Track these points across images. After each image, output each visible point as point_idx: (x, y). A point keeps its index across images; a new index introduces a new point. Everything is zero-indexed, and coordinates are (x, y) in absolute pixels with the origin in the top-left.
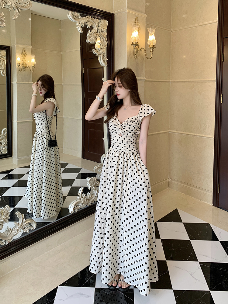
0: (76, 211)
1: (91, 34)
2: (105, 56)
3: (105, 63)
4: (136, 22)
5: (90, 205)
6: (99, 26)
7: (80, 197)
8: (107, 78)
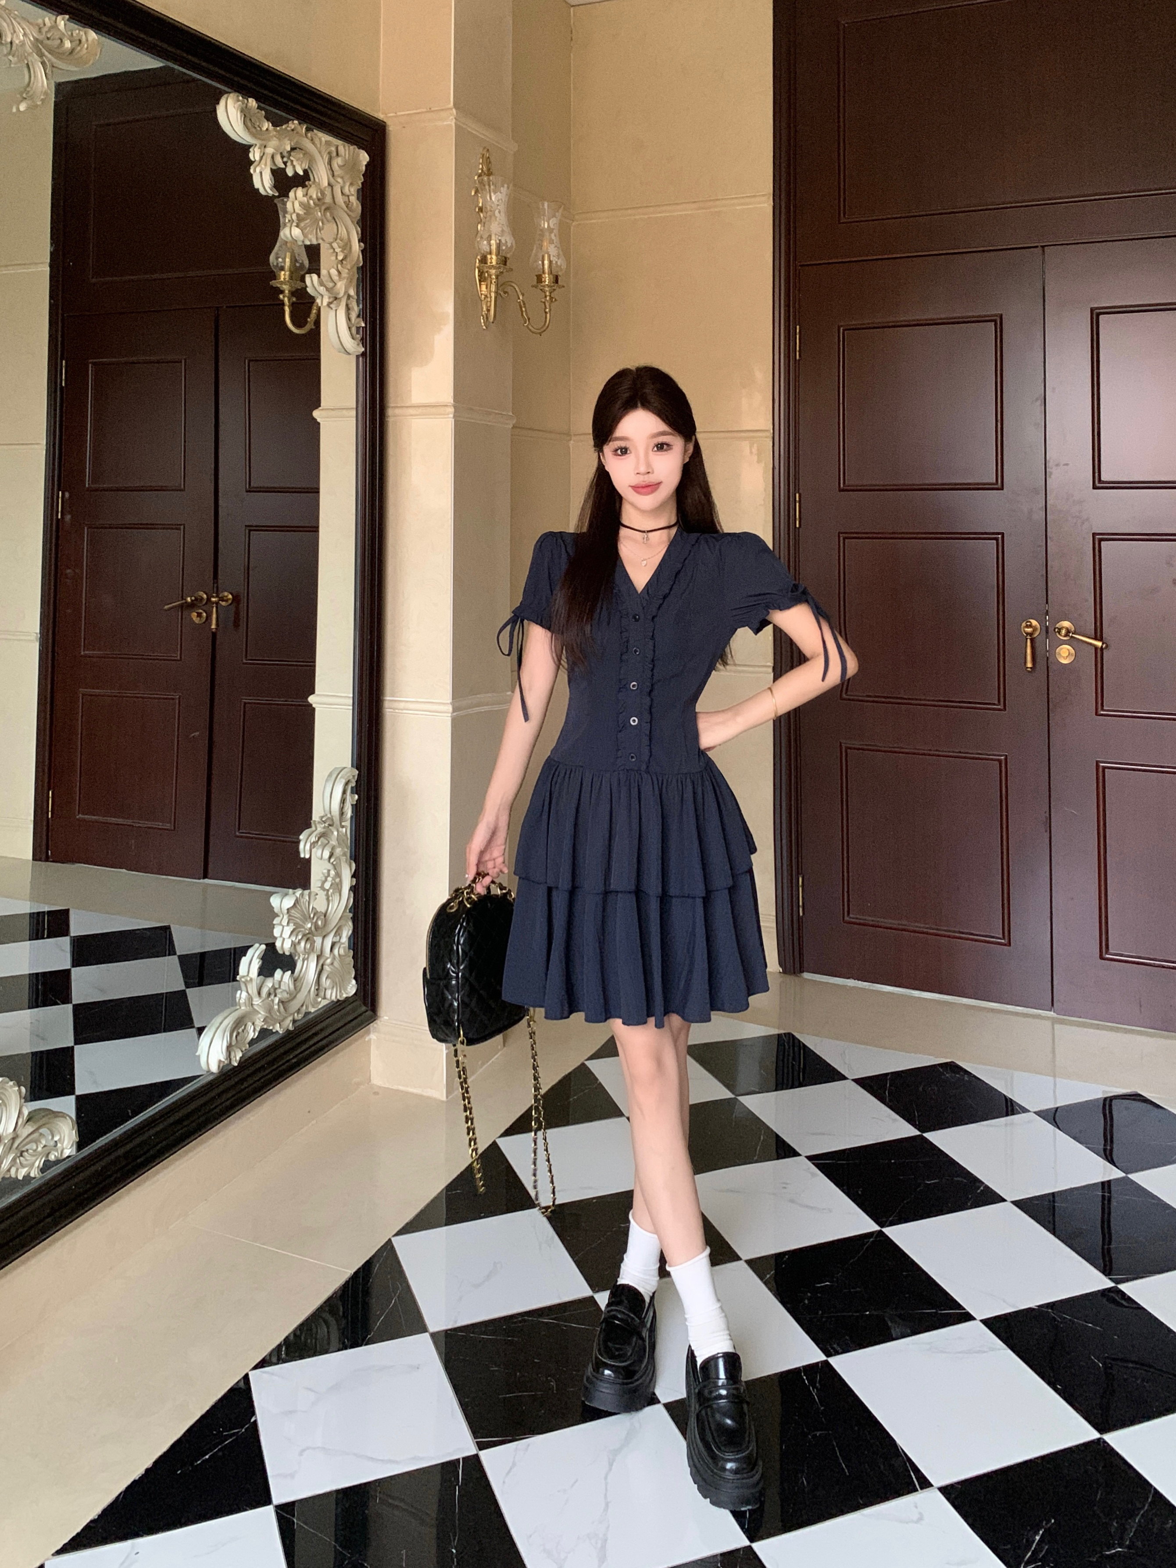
1: (305, 206)
2: (355, 309)
3: (353, 338)
4: (485, 169)
5: (291, 1028)
6: (336, 174)
7: (250, 992)
8: (360, 409)
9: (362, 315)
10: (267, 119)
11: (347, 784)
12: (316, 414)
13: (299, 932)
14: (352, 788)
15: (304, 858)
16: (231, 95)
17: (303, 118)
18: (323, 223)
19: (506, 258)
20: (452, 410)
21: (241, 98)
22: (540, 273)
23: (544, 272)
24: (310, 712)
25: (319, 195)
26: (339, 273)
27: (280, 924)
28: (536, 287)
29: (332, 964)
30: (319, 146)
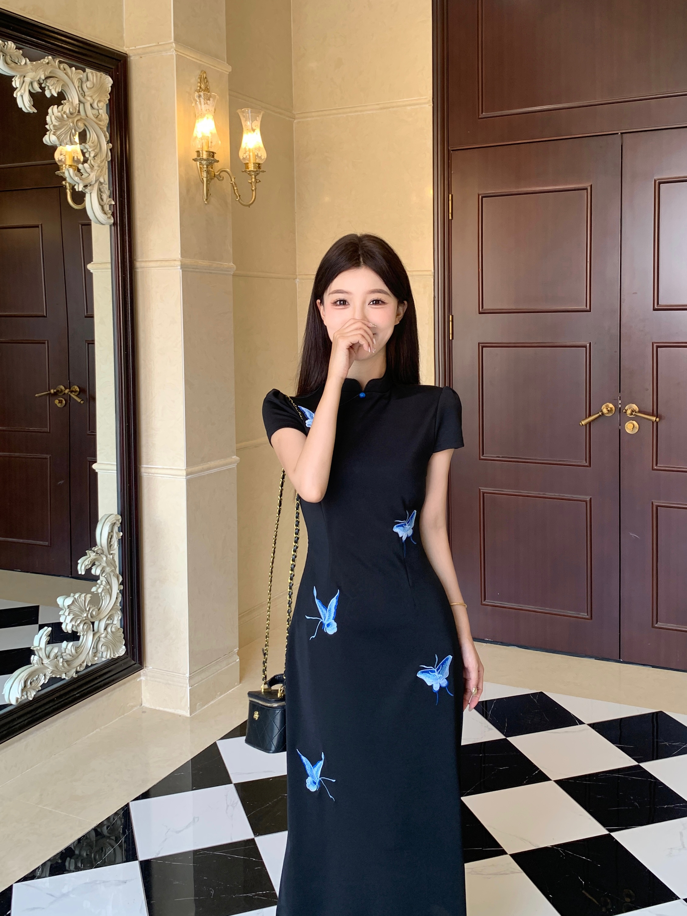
0: (31, 695)
1: (61, 119)
2: (107, 192)
3: (105, 213)
4: (203, 86)
5: (75, 676)
6: (85, 94)
7: (41, 656)
9: (113, 196)
10: (25, 56)
11: (113, 525)
12: (90, 266)
13: (78, 619)
14: (118, 527)
17: (55, 54)
19: (213, 152)
20: (179, 263)
23: (249, 161)
25: (72, 110)
26: (92, 166)
27: (64, 614)
28: (245, 172)
30: (70, 73)
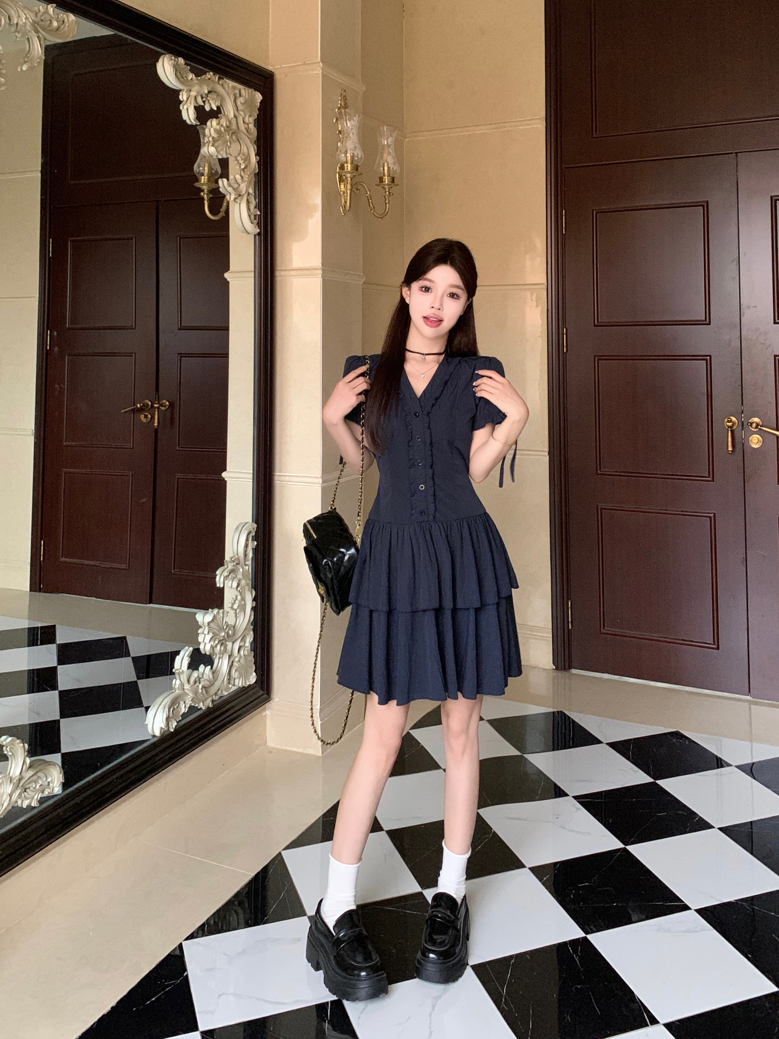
1: (218, 132)
2: (253, 203)
3: (252, 223)
4: (343, 104)
5: (211, 705)
6: (239, 108)
7: (182, 680)
8: (257, 271)
9: (258, 206)
10: (192, 71)
11: (249, 534)
12: (226, 275)
13: (216, 638)
14: (253, 537)
15: (219, 587)
16: (167, 56)
17: (216, 70)
18: (230, 143)
19: (357, 166)
20: (320, 272)
21: (173, 58)
22: (382, 175)
23: (384, 175)
24: (223, 483)
25: (228, 123)
26: (242, 177)
27: (203, 633)
28: (379, 185)
29: (239, 661)
30: (227, 89)
